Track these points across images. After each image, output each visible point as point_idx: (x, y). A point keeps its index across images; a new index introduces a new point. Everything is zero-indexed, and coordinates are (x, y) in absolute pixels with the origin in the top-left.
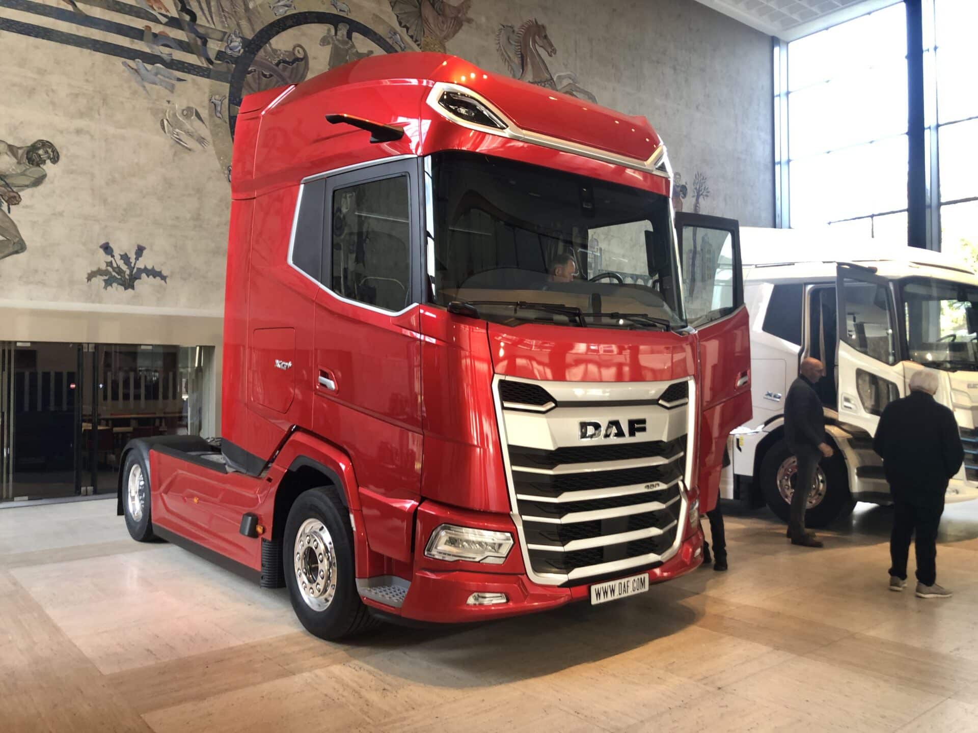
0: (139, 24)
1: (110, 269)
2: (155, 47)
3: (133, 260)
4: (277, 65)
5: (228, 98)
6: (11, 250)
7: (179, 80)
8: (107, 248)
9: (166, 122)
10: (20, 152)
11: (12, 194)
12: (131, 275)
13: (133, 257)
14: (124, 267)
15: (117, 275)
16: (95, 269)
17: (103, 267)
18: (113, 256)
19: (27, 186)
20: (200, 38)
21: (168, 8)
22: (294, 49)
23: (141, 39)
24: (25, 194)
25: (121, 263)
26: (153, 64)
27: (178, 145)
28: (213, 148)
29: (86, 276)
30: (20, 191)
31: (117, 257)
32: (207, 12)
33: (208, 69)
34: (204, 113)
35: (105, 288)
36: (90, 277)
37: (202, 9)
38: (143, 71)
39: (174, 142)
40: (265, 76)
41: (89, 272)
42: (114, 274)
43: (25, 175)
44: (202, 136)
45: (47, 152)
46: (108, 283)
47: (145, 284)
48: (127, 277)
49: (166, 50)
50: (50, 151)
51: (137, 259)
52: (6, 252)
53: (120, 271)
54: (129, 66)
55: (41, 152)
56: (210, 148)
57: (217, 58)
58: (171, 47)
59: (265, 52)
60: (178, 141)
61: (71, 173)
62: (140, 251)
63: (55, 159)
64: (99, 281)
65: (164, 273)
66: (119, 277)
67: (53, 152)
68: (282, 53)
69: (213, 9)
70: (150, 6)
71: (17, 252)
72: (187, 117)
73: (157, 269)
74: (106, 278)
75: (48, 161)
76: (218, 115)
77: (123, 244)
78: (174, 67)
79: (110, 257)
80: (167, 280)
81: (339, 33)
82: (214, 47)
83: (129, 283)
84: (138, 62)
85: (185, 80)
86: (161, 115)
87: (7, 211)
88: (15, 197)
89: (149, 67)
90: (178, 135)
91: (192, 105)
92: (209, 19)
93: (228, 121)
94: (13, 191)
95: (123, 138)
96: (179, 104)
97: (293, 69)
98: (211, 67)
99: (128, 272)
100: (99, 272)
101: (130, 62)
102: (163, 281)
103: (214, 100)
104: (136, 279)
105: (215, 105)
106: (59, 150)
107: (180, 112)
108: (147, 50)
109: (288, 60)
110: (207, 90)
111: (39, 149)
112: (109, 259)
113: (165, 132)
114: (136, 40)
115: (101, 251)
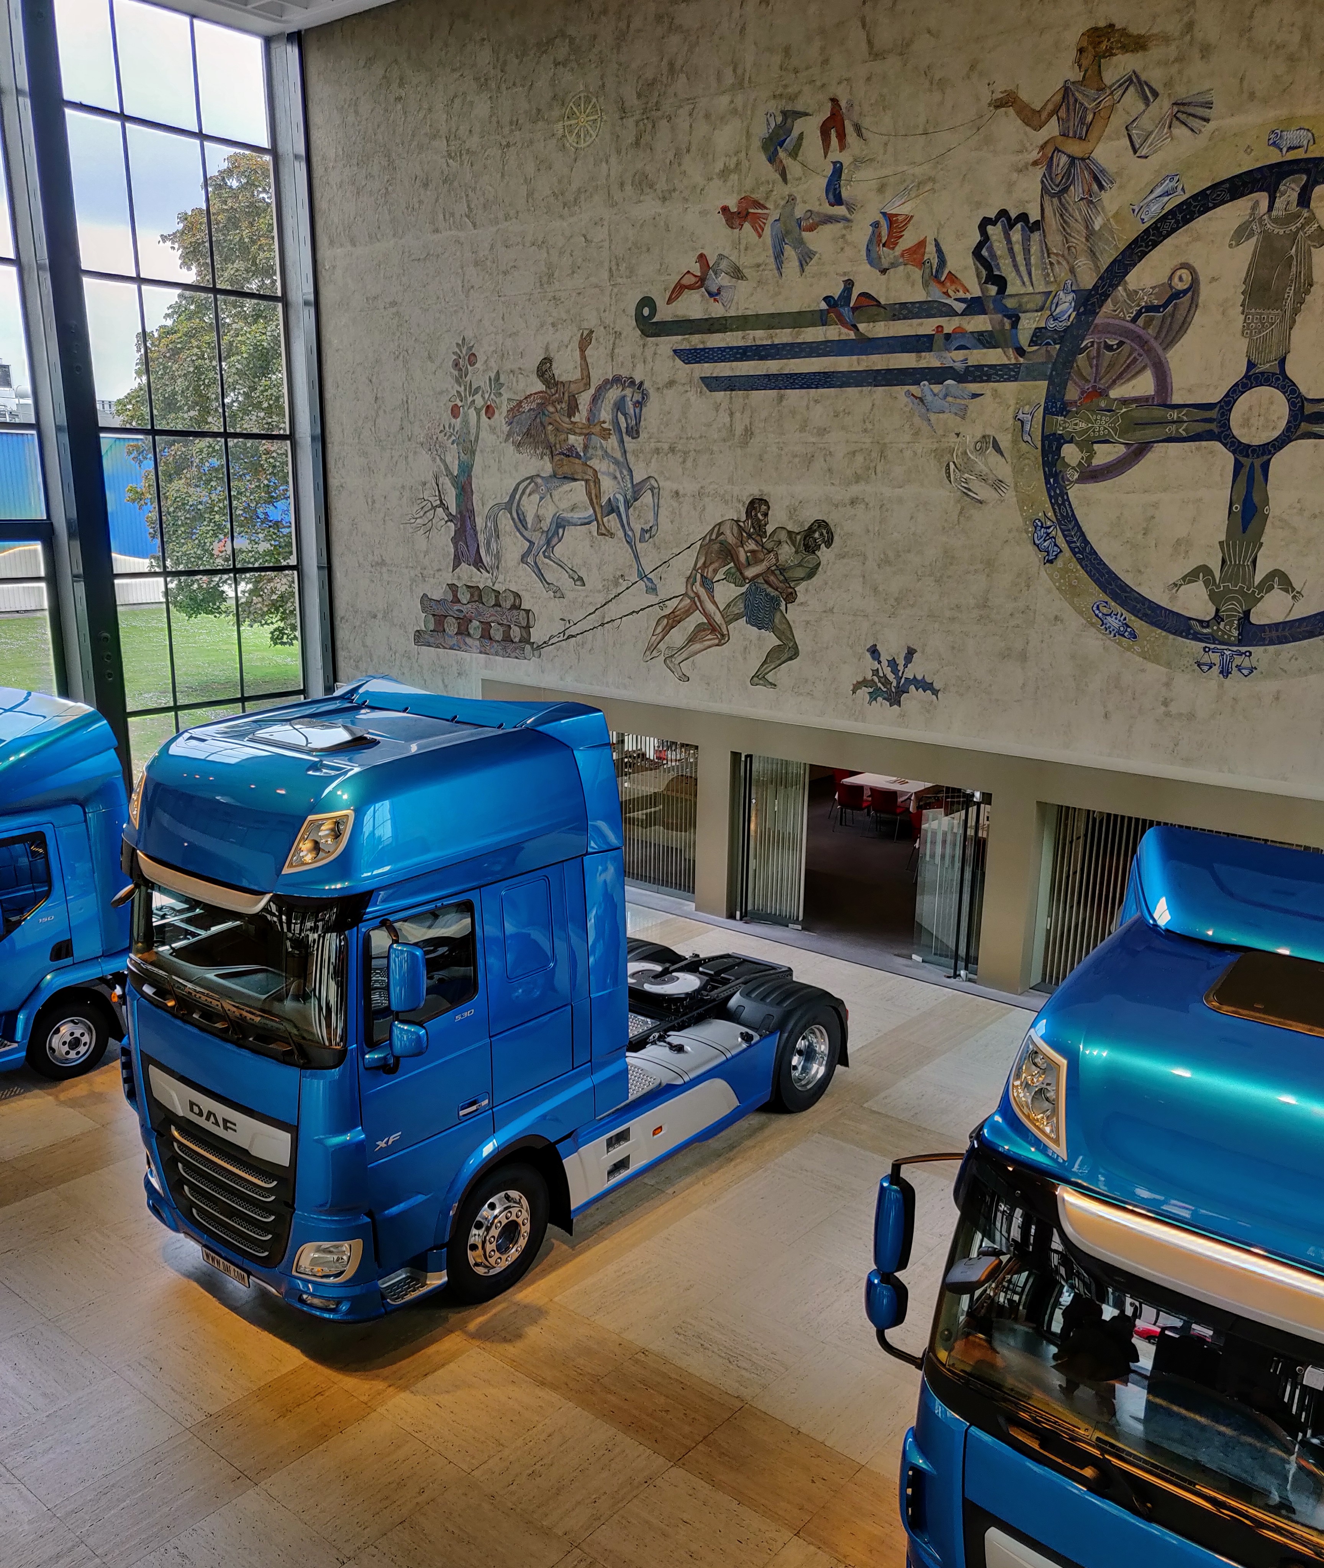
0: (926, 326)
1: (876, 679)
2: (948, 355)
3: (901, 668)
4: (1134, 320)
5: (1042, 407)
6: (786, 656)
7: (975, 396)
8: (874, 652)
9: (952, 466)
10: (799, 537)
11: (790, 590)
12: (897, 687)
13: (901, 662)
14: (891, 677)
15: (882, 687)
16: (860, 679)
17: (869, 676)
18: (880, 662)
19: (802, 579)
20: (1009, 317)
21: (969, 288)
22: (1171, 278)
23: (930, 349)
24: (800, 589)
25: (888, 671)
26: (942, 383)
27: (966, 498)
28: (1014, 493)
29: (852, 687)
30: (797, 585)
31: (885, 663)
32: (1023, 269)
33: (1017, 366)
34: (1005, 441)
35: (870, 703)
36: (856, 687)
37: (1016, 266)
38: (929, 398)
39: (959, 493)
40: (1109, 348)
41: (855, 682)
42: (879, 685)
43: (801, 566)
44: (1000, 478)
45: (821, 534)
46: (873, 696)
47: (914, 698)
48: (893, 690)
49: (960, 355)
50: (824, 532)
51: (906, 666)
52: (783, 659)
53: (886, 682)
54: (913, 395)
55: (817, 535)
56: (1010, 495)
57: (1032, 343)
58: (967, 348)
59: (1115, 303)
60: (967, 492)
61: (843, 557)
62: (910, 653)
63: (829, 543)
64: (864, 692)
65: (936, 686)
66: (885, 690)
67: (827, 533)
68: (1145, 294)
69: (1033, 261)
70: (944, 293)
71: (791, 659)
72: (981, 451)
73: (928, 680)
74: (871, 690)
75: (823, 545)
76: (1027, 438)
77: (893, 647)
78: (970, 378)
79: (876, 662)
80: (939, 695)
81: (1279, 203)
82: (1028, 324)
83: (895, 697)
84: (924, 385)
85: (982, 395)
86: (947, 457)
87: (784, 612)
88: (791, 593)
89: (936, 388)
90: (966, 483)
91: (990, 432)
92: (1026, 279)
93: (1039, 446)
94: (790, 587)
95: (900, 501)
96: (972, 433)
97: (1164, 318)
98: (1021, 360)
99: (894, 684)
100: (864, 683)
101: (913, 389)
102: (934, 697)
103: (1020, 416)
104: (904, 692)
105: (1022, 422)
106: (833, 529)
107: (972, 447)
108: (936, 364)
109: (1156, 302)
110: (1012, 402)
111: (815, 531)
112: (876, 665)
113: (950, 481)
114: (923, 354)
115: (868, 655)
